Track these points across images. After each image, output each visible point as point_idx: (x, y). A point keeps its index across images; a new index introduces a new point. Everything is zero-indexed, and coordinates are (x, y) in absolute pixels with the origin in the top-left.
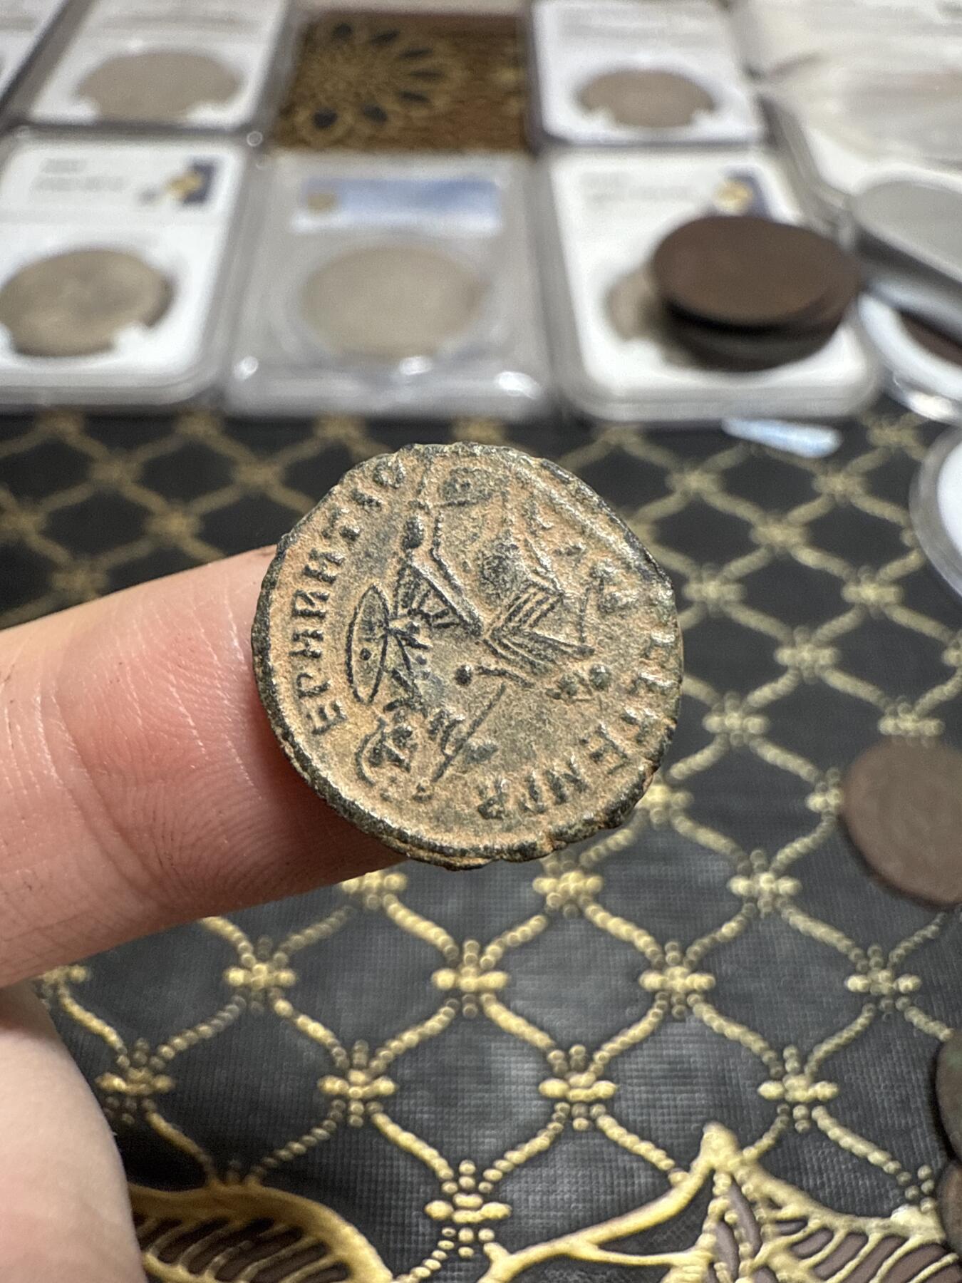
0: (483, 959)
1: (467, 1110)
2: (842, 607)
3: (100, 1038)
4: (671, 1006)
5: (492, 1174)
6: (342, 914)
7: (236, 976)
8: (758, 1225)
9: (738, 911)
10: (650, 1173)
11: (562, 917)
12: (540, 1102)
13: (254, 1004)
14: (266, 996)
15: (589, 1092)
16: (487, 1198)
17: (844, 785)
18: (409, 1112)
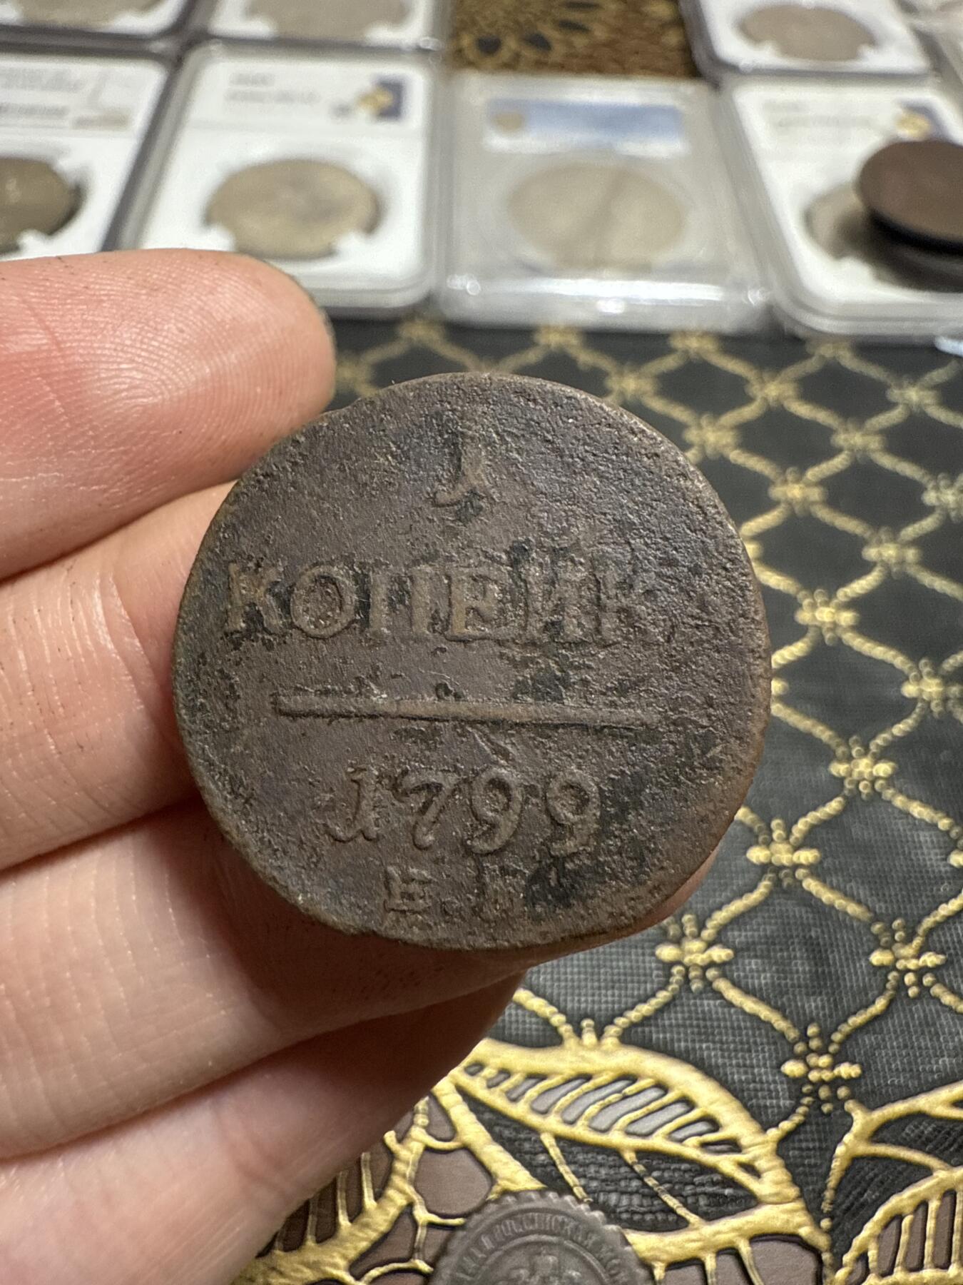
0: (792, 837)
5: (837, 1037)
11: (861, 800)
12: (871, 970)
15: (921, 962)
16: (838, 1059)
18: (747, 978)
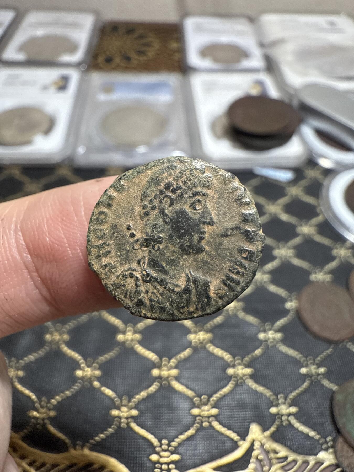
0: (169, 365)
1: (164, 420)
2: (295, 235)
3: (29, 397)
4: (238, 380)
5: (173, 444)
6: (117, 349)
7: (79, 373)
8: (270, 460)
9: (261, 345)
10: (231, 441)
11: (198, 349)
12: (190, 417)
13: (86, 383)
14: (90, 380)
15: (208, 412)
16: (172, 453)
17: (298, 298)
18: (143, 422)
